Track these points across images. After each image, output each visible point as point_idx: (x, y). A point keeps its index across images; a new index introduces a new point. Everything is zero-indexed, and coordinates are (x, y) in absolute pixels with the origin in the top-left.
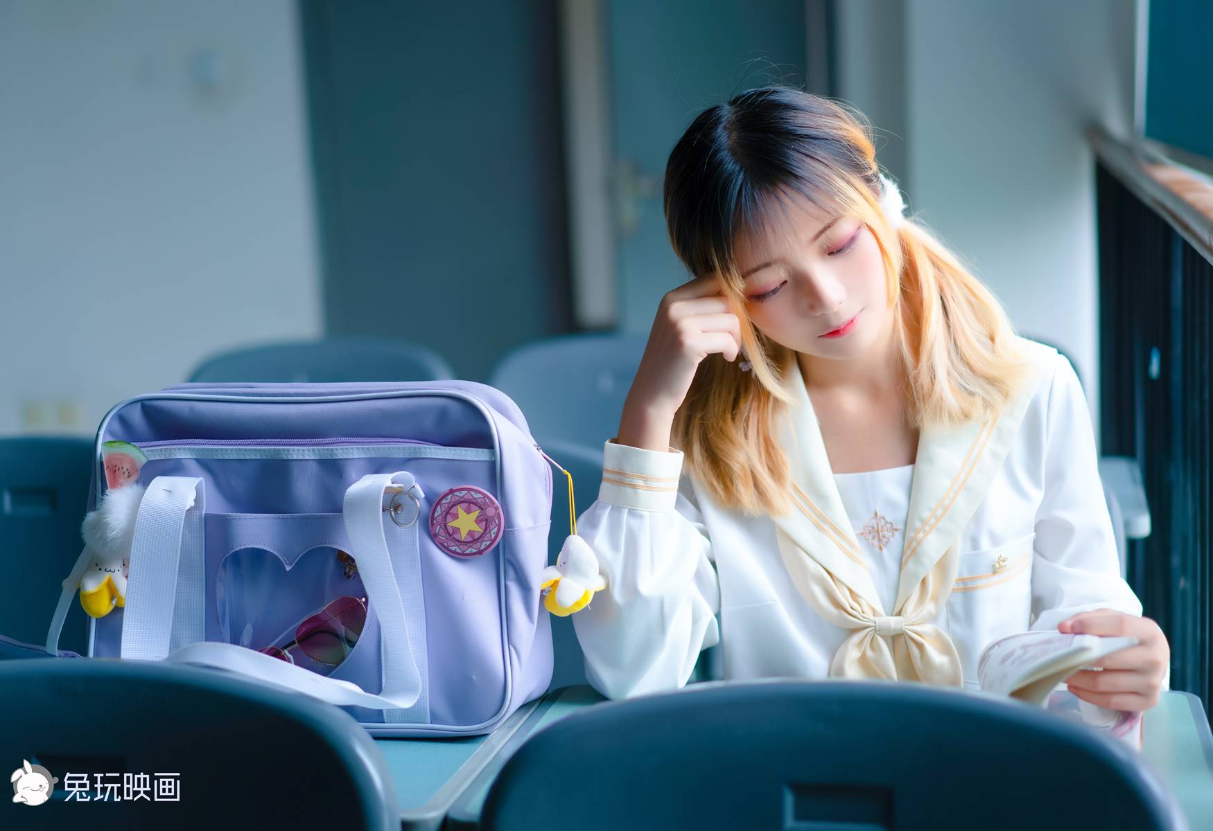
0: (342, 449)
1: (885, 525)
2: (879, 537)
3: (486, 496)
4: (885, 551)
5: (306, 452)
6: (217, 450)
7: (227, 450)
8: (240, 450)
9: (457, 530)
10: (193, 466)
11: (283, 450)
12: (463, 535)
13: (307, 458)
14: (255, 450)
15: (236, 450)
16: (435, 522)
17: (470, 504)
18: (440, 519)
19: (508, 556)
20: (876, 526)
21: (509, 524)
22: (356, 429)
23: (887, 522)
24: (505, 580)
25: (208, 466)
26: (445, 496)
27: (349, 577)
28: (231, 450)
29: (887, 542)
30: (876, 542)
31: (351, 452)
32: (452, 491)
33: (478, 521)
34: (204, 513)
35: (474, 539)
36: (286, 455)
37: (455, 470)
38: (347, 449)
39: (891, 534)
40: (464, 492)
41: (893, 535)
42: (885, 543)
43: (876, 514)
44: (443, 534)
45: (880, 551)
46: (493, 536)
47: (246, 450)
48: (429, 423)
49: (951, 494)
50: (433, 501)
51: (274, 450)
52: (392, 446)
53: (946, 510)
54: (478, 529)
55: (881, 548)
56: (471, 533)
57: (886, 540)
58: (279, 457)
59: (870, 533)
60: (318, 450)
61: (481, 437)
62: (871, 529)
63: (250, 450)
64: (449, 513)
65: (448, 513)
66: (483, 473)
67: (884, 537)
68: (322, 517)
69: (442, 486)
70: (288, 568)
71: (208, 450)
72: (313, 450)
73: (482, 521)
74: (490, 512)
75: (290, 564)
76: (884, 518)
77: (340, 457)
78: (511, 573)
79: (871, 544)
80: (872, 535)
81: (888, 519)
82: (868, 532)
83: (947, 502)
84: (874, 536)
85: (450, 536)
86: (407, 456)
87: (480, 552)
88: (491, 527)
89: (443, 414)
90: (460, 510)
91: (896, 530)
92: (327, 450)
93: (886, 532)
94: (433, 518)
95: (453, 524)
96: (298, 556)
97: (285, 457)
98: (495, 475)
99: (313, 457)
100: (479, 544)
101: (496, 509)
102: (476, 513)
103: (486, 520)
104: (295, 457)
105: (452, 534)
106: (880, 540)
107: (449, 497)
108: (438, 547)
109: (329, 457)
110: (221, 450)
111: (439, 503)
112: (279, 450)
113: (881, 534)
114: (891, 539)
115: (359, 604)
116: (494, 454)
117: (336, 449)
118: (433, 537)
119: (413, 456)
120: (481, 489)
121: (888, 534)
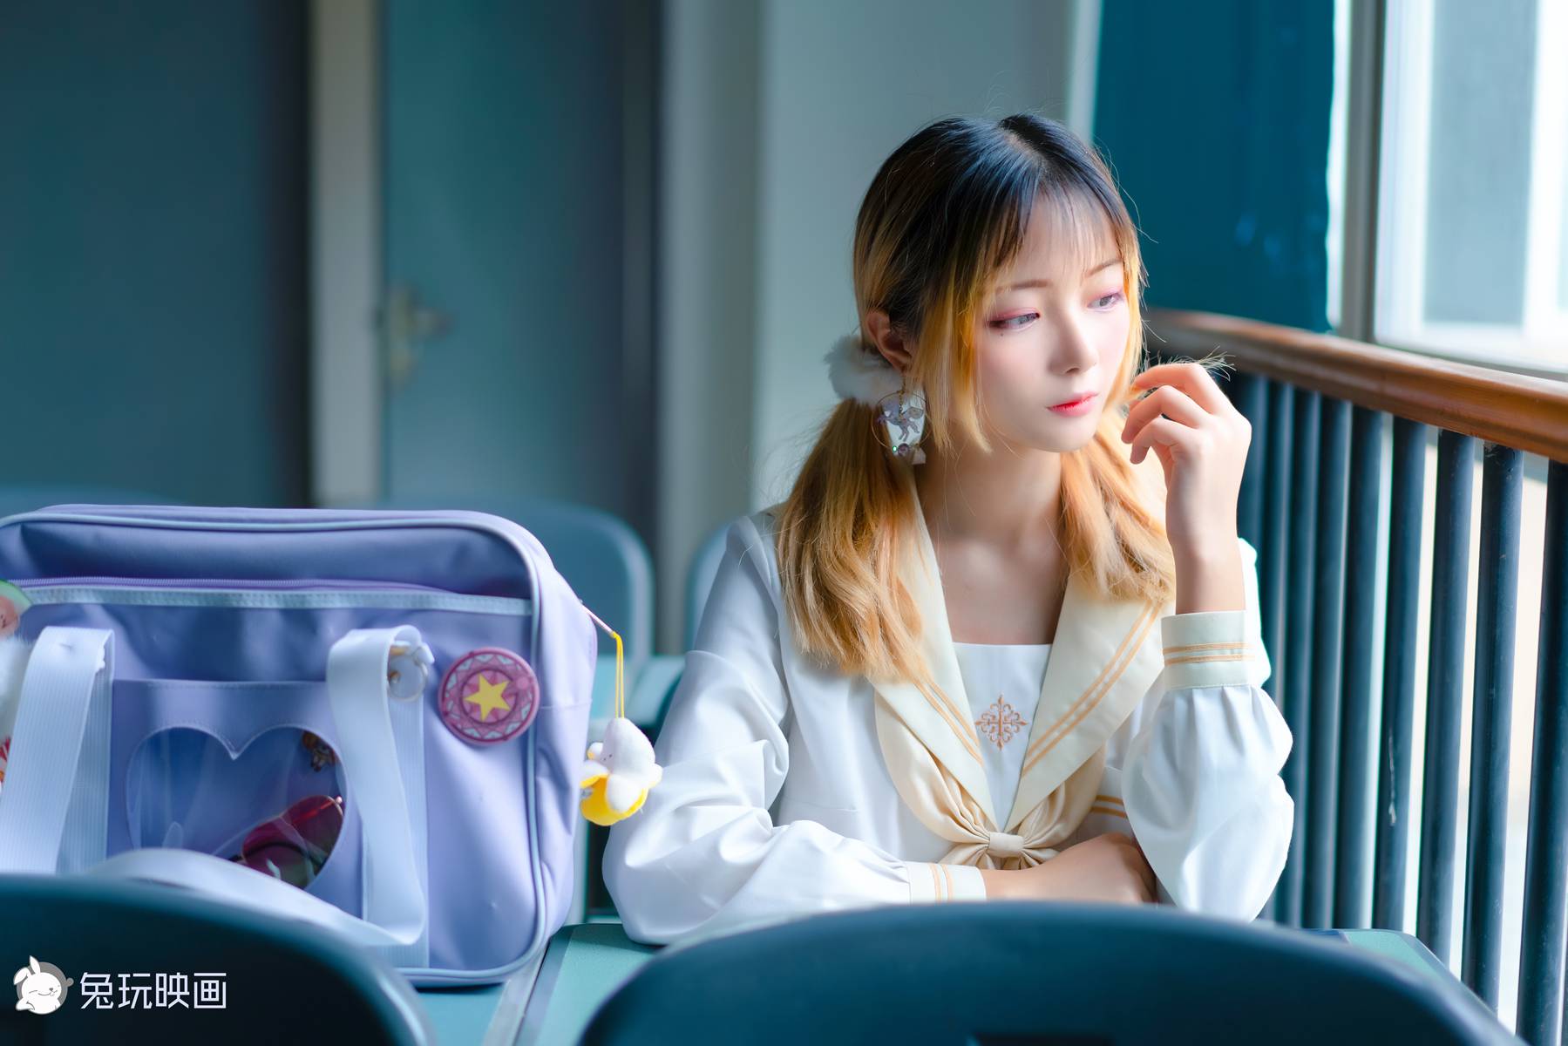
0: (318, 595)
1: (1009, 716)
2: (1000, 730)
3: (516, 662)
4: (1005, 748)
5: (267, 598)
6: (135, 593)
7: (150, 593)
8: (170, 594)
9: (476, 707)
10: (99, 614)
11: (234, 595)
12: (484, 714)
13: (267, 605)
14: (192, 594)
15: (164, 593)
16: (447, 695)
17: (495, 672)
18: (454, 692)
19: (541, 744)
20: (998, 717)
21: (546, 700)
22: (336, 569)
23: (1012, 712)
24: (535, 775)
25: (119, 614)
26: (462, 661)
27: (318, 769)
28: (157, 593)
29: (1009, 738)
30: (995, 735)
31: (332, 599)
32: (472, 655)
33: (505, 696)
34: (111, 679)
35: (498, 720)
36: (238, 602)
37: (475, 627)
38: (325, 595)
39: (1016, 728)
40: (489, 657)
41: (1018, 728)
42: (1006, 739)
43: (1000, 701)
44: (457, 712)
45: (998, 749)
46: (524, 716)
47: (178, 594)
48: (441, 564)
49: (1100, 687)
50: (444, 668)
51: (220, 595)
52: (388, 592)
53: (1092, 705)
54: (504, 706)
55: (1000, 745)
56: (494, 711)
57: (1009, 735)
58: (227, 604)
59: (989, 724)
60: (284, 596)
61: (516, 584)
62: (991, 718)
63: (184, 594)
64: (467, 683)
65: (465, 683)
66: (514, 631)
67: (1006, 731)
68: (284, 687)
69: (457, 649)
70: (234, 756)
71: (121, 592)
72: (277, 596)
73: (510, 695)
74: (522, 683)
75: (237, 750)
76: (1010, 708)
77: (314, 605)
78: (544, 765)
79: (989, 738)
80: (991, 725)
81: (1015, 709)
82: (986, 721)
83: (1094, 695)
84: (993, 728)
85: (466, 714)
86: (410, 606)
87: (505, 738)
88: (523, 703)
89: (462, 552)
90: (482, 681)
91: (1023, 724)
92: (297, 596)
93: (1009, 725)
94: (444, 690)
95: (472, 698)
96: (248, 740)
97: (235, 604)
98: (530, 636)
99: (275, 605)
100: (503, 727)
101: (530, 680)
102: (502, 686)
103: (517, 695)
104: (250, 605)
105: (469, 713)
106: (1000, 734)
107: (469, 662)
108: (449, 729)
109: (298, 606)
110: (142, 593)
111: (454, 670)
112: (227, 595)
113: (1003, 726)
114: (1015, 734)
115: (333, 806)
116: (530, 606)
117: (310, 595)
118: (443, 715)
119: (418, 606)
120: (511, 655)
121: (1013, 729)
